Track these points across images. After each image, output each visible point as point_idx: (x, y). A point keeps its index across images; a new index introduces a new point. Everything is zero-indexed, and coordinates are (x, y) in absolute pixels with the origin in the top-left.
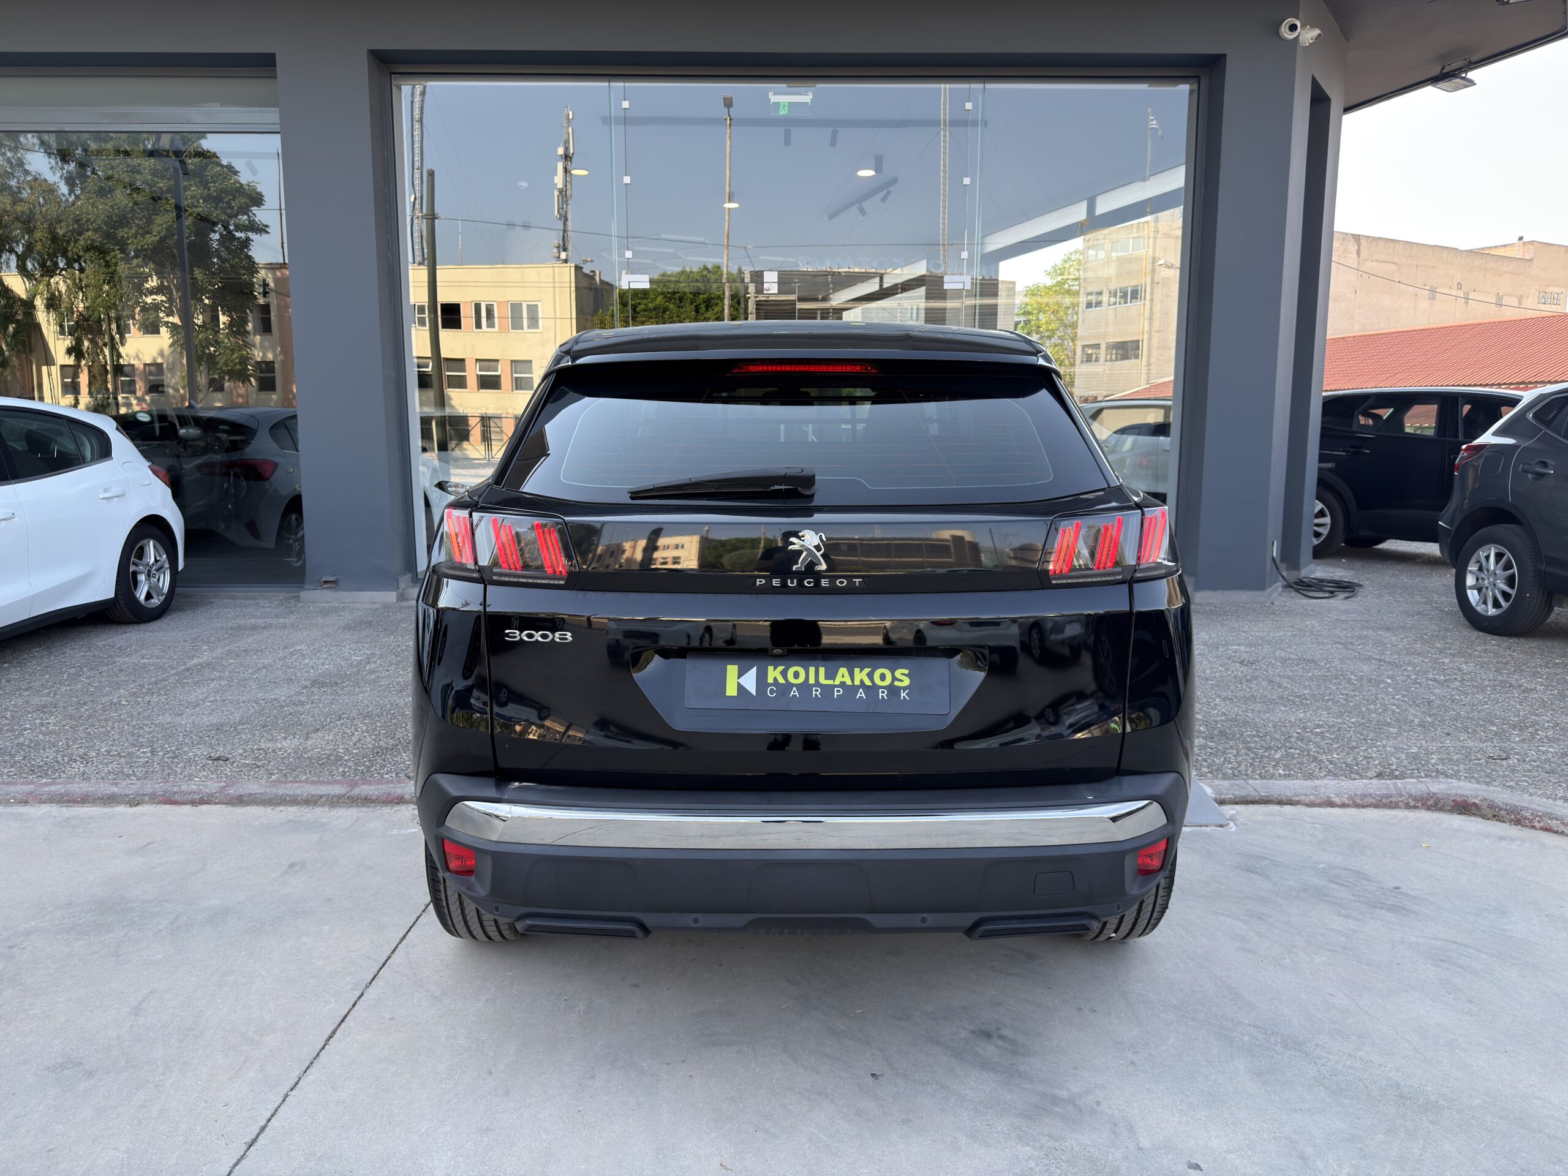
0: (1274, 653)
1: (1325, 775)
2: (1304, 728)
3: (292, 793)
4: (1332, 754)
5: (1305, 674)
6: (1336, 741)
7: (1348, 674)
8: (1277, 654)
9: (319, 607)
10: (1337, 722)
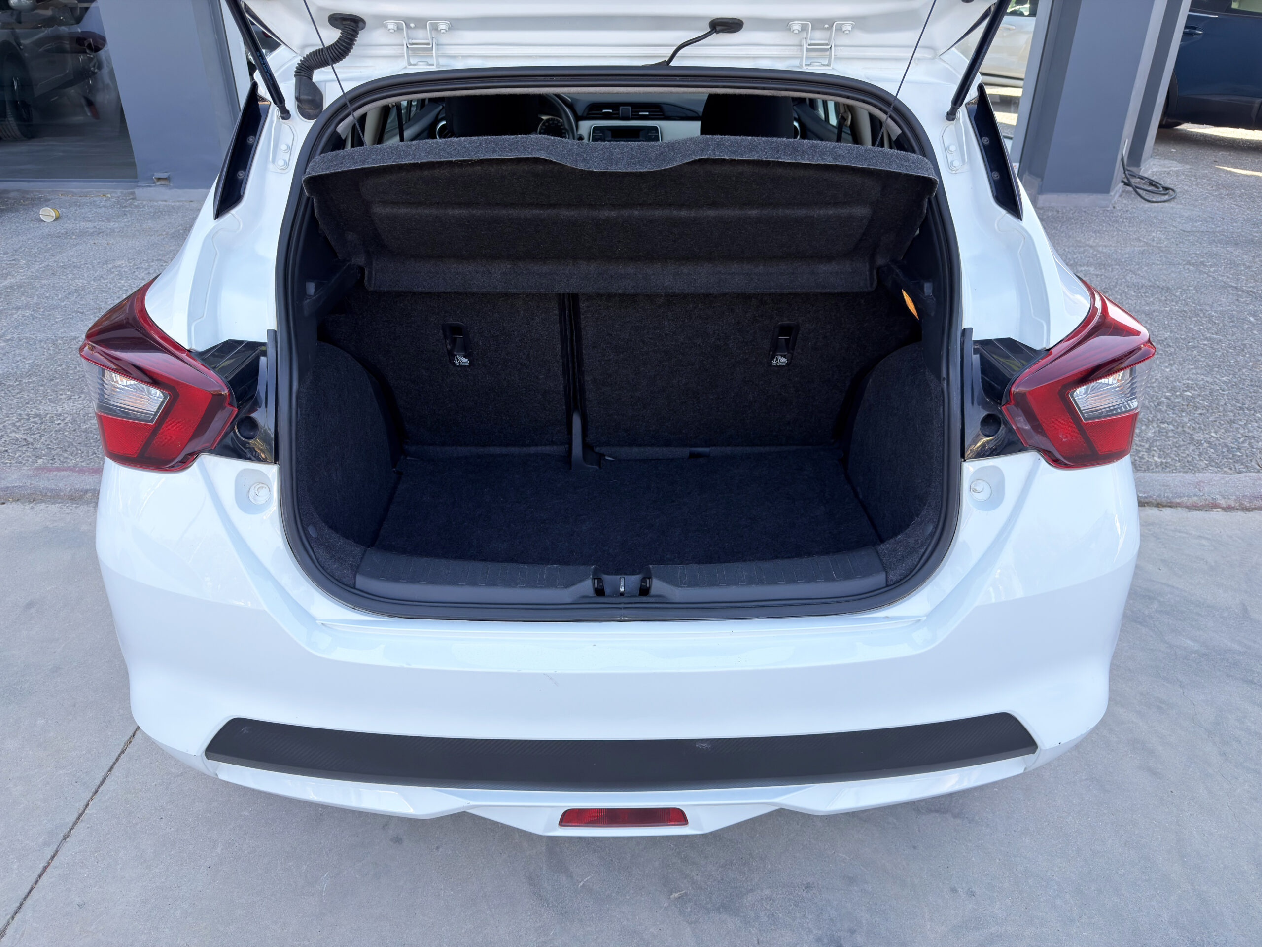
0: (1125, 279)
1: (1207, 466)
2: (1173, 390)
3: (53, 487)
4: (1210, 432)
5: (1163, 309)
6: (1211, 411)
7: (1208, 308)
8: (1128, 278)
9: (156, 206)
10: (1207, 382)
